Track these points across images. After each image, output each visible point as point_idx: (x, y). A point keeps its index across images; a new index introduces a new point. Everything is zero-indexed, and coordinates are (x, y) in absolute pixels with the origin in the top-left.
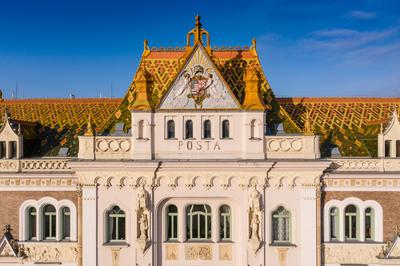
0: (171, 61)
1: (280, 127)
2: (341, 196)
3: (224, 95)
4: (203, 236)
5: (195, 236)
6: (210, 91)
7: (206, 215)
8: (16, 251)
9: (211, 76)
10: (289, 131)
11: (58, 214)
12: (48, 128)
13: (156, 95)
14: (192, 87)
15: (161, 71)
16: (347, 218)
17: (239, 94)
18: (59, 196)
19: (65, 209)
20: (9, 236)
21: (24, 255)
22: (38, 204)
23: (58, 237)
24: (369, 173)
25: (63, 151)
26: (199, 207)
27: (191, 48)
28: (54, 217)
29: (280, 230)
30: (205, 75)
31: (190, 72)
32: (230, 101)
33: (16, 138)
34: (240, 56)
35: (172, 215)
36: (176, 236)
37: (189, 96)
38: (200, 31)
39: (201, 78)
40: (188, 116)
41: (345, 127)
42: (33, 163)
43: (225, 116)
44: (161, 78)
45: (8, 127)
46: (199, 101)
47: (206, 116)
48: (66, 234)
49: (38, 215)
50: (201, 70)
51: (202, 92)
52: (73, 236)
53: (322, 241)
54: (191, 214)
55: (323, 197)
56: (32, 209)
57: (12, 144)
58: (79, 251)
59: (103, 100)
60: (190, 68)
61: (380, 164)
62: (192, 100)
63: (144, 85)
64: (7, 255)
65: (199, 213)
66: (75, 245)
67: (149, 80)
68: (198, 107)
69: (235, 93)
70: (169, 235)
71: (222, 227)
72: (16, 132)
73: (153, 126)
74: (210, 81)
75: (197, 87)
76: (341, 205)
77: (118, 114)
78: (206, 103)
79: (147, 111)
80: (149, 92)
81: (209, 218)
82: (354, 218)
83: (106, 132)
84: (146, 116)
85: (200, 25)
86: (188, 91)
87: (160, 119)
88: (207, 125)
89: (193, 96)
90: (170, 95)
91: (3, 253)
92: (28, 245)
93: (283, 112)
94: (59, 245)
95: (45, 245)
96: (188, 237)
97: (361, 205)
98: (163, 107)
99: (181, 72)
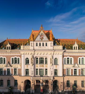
0: (37, 32)
1: (56, 44)
2: (66, 56)
4: (42, 63)
5: (41, 63)
6: (44, 38)
7: (43, 59)
8: (10, 66)
10: (58, 45)
11: (17, 59)
12: (15, 44)
15: (35, 34)
16: (67, 60)
17: (49, 38)
18: (17, 56)
19: (18, 58)
20: (9, 63)
21: (11, 66)
22: (14, 58)
23: (17, 63)
24: (71, 52)
25: (18, 48)
26: (42, 58)
27: (40, 30)
28: (17, 60)
29: (56, 62)
30: (43, 35)
32: (47, 39)
33: (10, 46)
34: (49, 32)
35: (37, 59)
36: (38, 63)
39: (42, 35)
40: (40, 42)
41: (67, 44)
42: (13, 50)
43: (46, 42)
44: (35, 36)
45: (9, 44)
46: (42, 40)
47: (43, 42)
48: (19, 63)
49: (14, 59)
50: (42, 34)
52: (20, 63)
53: (63, 64)
54: (40, 59)
55: (63, 56)
56: (13, 58)
57: (9, 47)
58: (21, 66)
59: (25, 39)
60: (40, 34)
61: (73, 51)
64: (9, 66)
65: (42, 59)
66: (20, 65)
67: (33, 36)
69: (48, 38)
70: (37, 63)
71: (46, 62)
72: (10, 45)
73: (34, 44)
75: (41, 37)
76: (66, 58)
77: (28, 42)
78: (43, 40)
80: (33, 38)
81: (44, 60)
82: (69, 60)
83: (26, 45)
84: (33, 42)
85: (42, 26)
86: (40, 38)
87: (35, 43)
88: (43, 44)
89: (41, 39)
90: (37, 38)
91: (8, 66)
92: (12, 65)
93: (56, 42)
94: (17, 65)
95: (15, 65)
96: (40, 63)
97: (70, 58)
98: (35, 40)
99: (39, 34)
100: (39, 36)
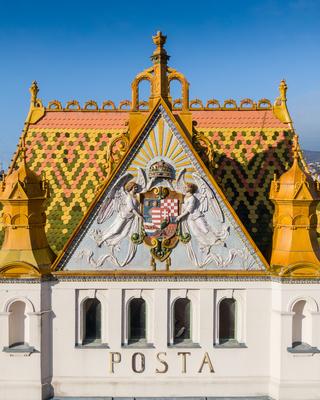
0: (93, 135)
3: (224, 235)
9: (193, 189)
13: (57, 217)
14: (145, 217)
15: (71, 157)
27: (143, 118)
30: (179, 187)
31: (139, 179)
37: (136, 239)
38: (164, 70)
39: (166, 193)
40: (135, 289)
43: (226, 289)
44: (69, 175)
50: (168, 173)
51: (171, 229)
60: (141, 167)
62: (145, 250)
63: (24, 210)
68: (161, 266)
73: (47, 317)
74: (189, 200)
75: (157, 217)
79: (32, 281)
84: (29, 293)
85: (164, 58)
86: (134, 227)
87: (65, 297)
89: (146, 238)
90: (90, 235)
98: (71, 266)
99: (118, 178)
100: (128, 199)
